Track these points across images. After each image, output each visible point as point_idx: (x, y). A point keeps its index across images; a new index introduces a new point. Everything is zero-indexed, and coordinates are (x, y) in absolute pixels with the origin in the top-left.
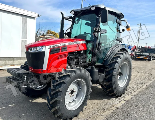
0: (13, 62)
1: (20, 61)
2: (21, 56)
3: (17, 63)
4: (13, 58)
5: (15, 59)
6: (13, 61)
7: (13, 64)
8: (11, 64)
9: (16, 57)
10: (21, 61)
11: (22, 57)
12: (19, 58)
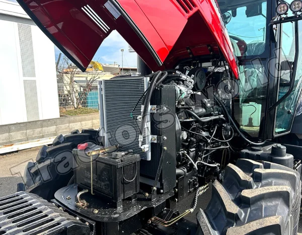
0: (10, 137)
1: (26, 133)
2: (26, 120)
3: (19, 138)
4: (7, 127)
5: (13, 128)
6: (8, 134)
7: (11, 142)
8: (5, 141)
9: (15, 124)
10: (28, 131)
11: (30, 122)
12: (22, 125)
